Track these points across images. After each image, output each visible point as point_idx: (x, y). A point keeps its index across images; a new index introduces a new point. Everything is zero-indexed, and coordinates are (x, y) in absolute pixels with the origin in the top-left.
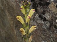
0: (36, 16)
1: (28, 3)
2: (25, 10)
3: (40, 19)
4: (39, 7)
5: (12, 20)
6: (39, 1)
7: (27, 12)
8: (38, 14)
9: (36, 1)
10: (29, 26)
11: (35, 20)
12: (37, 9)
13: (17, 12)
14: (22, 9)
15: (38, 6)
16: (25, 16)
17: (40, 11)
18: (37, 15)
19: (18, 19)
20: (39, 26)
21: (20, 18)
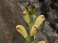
0: (45, 25)
1: (34, 6)
2: (30, 17)
3: (51, 29)
4: (51, 11)
5: (8, 28)
6: (51, 3)
7: (32, 20)
8: (49, 22)
9: (47, 2)
10: (34, 41)
11: (44, 31)
12: (48, 14)
13: (16, 18)
14: (25, 14)
15: (49, 9)
16: (30, 25)
17: (52, 17)
18: (47, 24)
19: (18, 30)
20: (50, 41)
21: (21, 29)
